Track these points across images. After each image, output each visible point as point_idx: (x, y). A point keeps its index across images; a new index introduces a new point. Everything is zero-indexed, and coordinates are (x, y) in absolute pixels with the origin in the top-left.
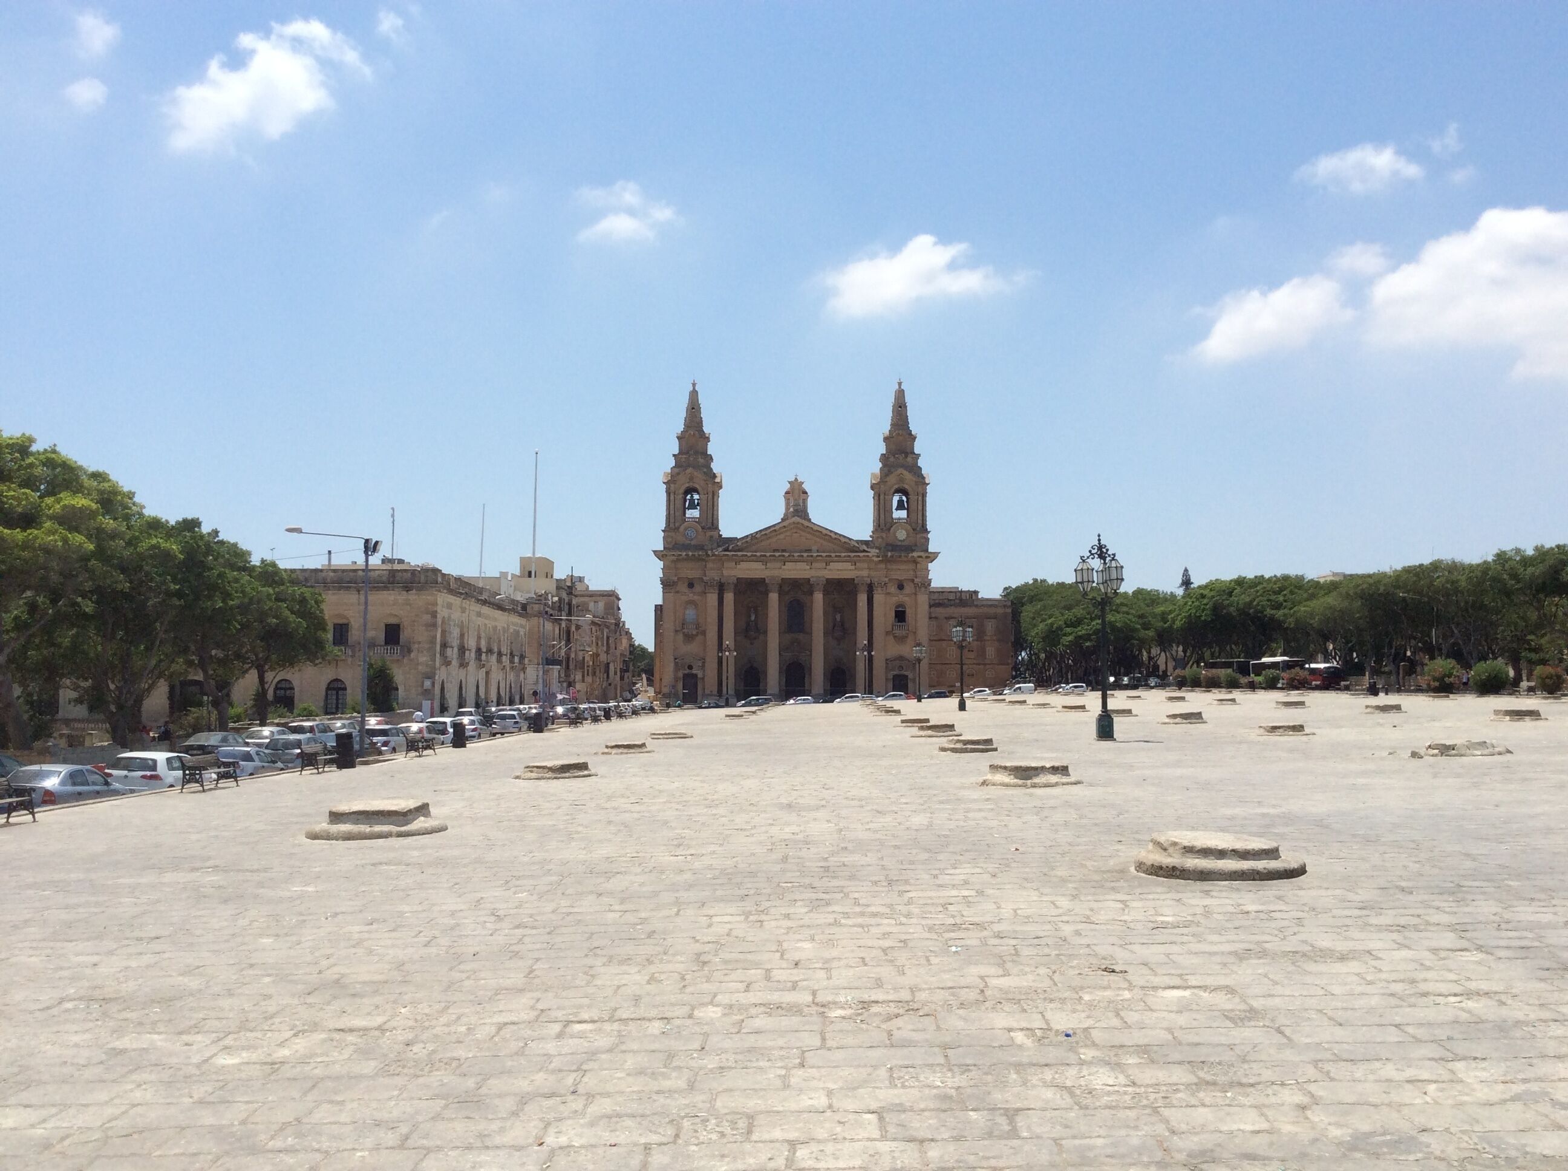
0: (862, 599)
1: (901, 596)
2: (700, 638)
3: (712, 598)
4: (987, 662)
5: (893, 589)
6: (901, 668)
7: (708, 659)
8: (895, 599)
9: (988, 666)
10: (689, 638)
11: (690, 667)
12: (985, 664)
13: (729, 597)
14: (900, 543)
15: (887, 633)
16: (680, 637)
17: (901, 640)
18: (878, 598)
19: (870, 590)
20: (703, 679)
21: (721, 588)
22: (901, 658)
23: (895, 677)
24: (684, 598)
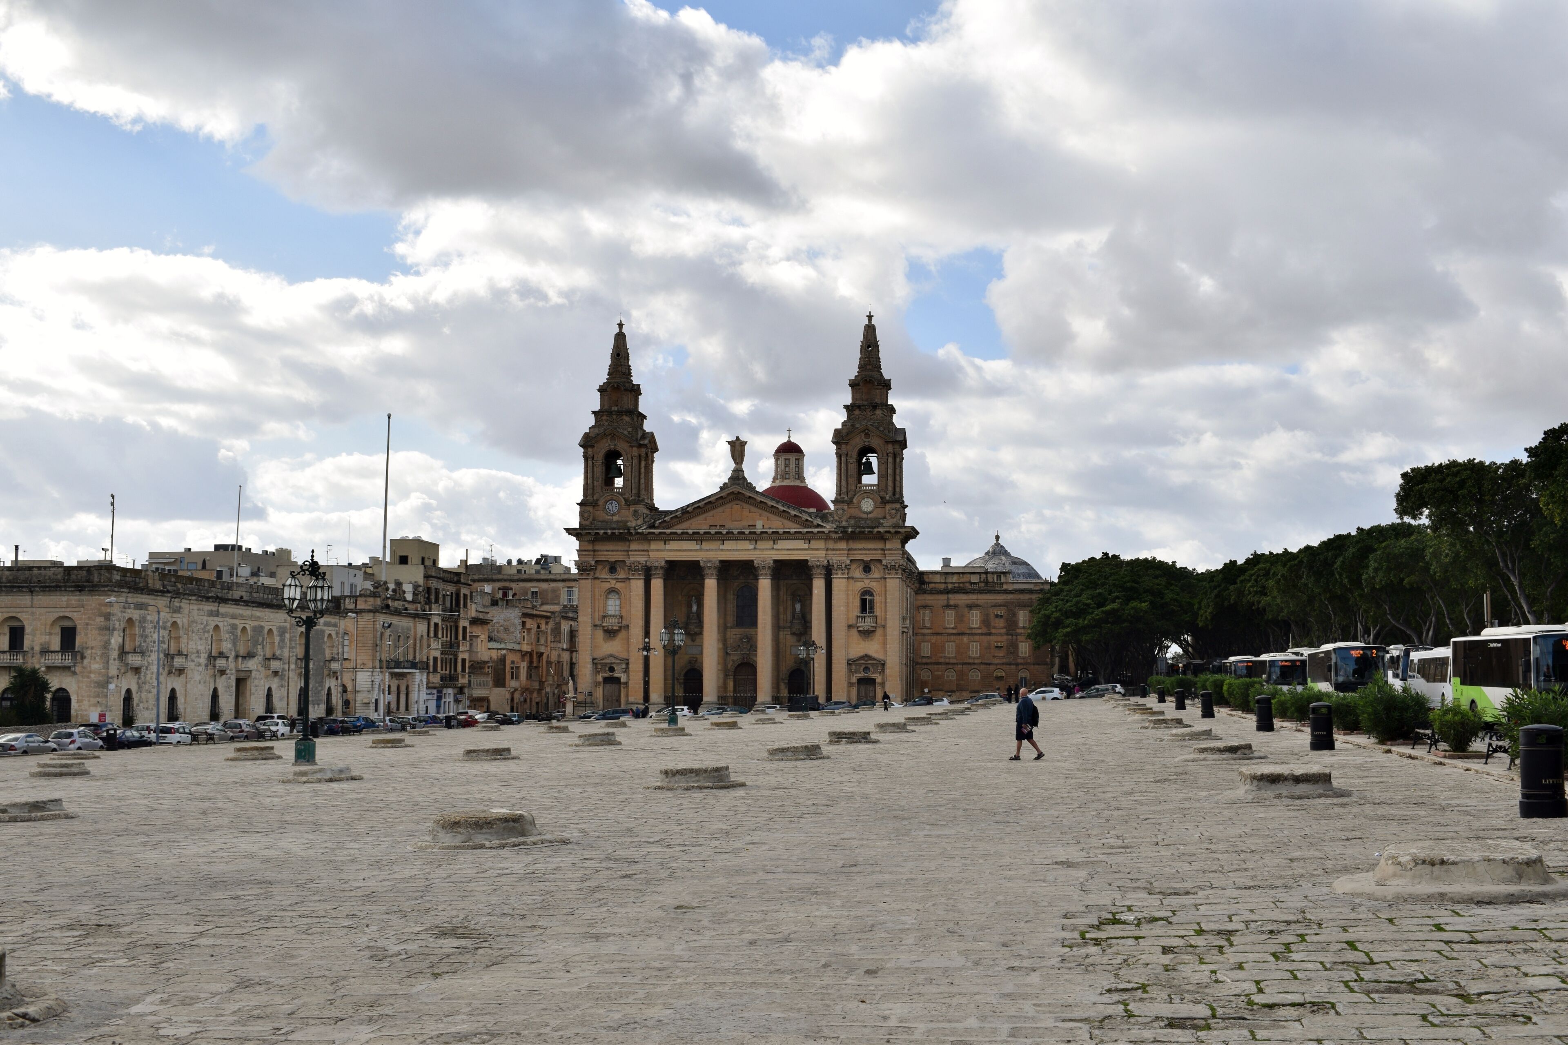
0: (818, 586)
1: (867, 581)
2: (623, 634)
3: (638, 585)
4: (1019, 661)
5: (858, 573)
6: (866, 669)
7: (632, 660)
8: (860, 585)
9: (1020, 667)
10: (610, 633)
11: (612, 669)
12: (1017, 665)
13: (657, 584)
14: (865, 516)
15: (850, 627)
16: (600, 634)
17: (867, 634)
18: (838, 584)
19: (828, 573)
20: (626, 683)
21: (648, 573)
22: (867, 657)
23: (860, 681)
24: (607, 586)
